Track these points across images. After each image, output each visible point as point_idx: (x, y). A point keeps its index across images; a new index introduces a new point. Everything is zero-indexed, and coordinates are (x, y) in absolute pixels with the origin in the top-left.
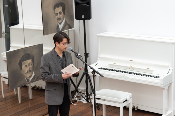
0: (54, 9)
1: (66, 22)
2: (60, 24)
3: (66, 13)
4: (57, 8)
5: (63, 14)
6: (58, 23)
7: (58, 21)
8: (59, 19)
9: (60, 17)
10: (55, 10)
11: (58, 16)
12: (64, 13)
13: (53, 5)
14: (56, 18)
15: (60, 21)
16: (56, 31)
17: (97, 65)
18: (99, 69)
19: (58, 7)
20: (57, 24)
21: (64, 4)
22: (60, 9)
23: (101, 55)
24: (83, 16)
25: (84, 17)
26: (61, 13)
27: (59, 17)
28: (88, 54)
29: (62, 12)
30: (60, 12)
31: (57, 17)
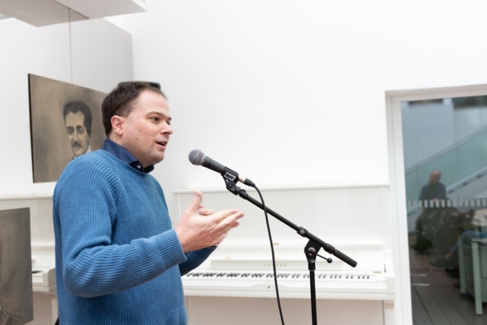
0: (65, 113)
3: (93, 135)
4: (71, 114)
5: (85, 133)
6: (75, 154)
7: (75, 148)
8: (76, 144)
9: (79, 139)
10: (67, 117)
11: (75, 136)
12: (89, 132)
13: (63, 103)
14: (69, 139)
15: (79, 152)
19: (75, 111)
21: (89, 109)
26: (81, 129)
27: (76, 139)
29: (85, 129)
30: (78, 127)
31: (71, 137)
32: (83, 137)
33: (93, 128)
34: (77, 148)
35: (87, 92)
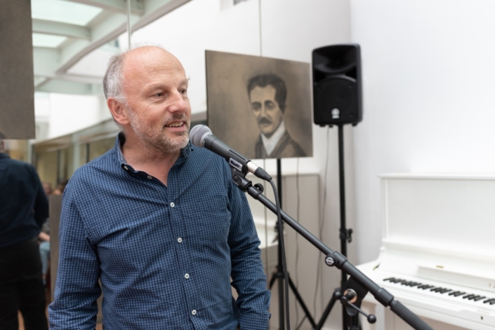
0: (250, 87)
1: (286, 133)
2: (269, 135)
3: (287, 110)
4: (258, 89)
5: (277, 108)
6: (262, 132)
7: (262, 126)
8: (264, 121)
9: (269, 116)
10: (253, 92)
11: (263, 112)
12: (282, 107)
13: (248, 77)
14: (254, 116)
15: (268, 129)
16: (254, 154)
17: (377, 267)
18: (385, 280)
19: (263, 85)
20: (256, 136)
21: (283, 82)
22: (267, 94)
23: (389, 239)
24: (335, 113)
25: (340, 115)
26: (271, 104)
27: (263, 115)
28: (350, 231)
29: (276, 104)
30: (267, 103)
31: (257, 113)
32: (273, 113)
33: (288, 102)
34: (265, 125)
35: (281, 63)
